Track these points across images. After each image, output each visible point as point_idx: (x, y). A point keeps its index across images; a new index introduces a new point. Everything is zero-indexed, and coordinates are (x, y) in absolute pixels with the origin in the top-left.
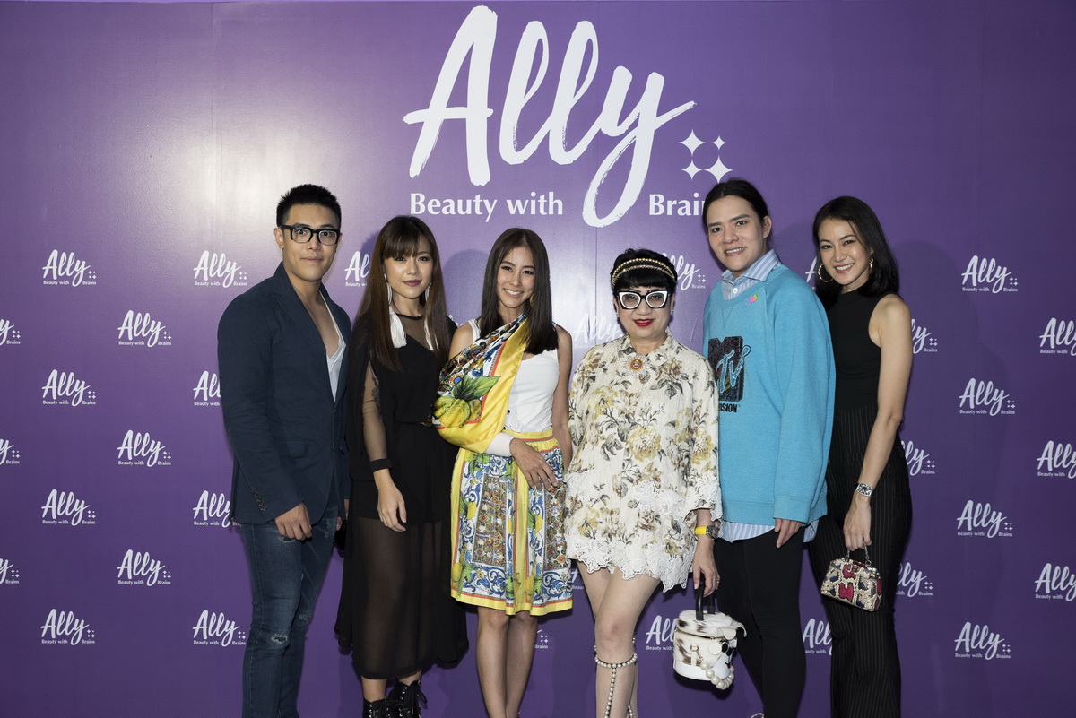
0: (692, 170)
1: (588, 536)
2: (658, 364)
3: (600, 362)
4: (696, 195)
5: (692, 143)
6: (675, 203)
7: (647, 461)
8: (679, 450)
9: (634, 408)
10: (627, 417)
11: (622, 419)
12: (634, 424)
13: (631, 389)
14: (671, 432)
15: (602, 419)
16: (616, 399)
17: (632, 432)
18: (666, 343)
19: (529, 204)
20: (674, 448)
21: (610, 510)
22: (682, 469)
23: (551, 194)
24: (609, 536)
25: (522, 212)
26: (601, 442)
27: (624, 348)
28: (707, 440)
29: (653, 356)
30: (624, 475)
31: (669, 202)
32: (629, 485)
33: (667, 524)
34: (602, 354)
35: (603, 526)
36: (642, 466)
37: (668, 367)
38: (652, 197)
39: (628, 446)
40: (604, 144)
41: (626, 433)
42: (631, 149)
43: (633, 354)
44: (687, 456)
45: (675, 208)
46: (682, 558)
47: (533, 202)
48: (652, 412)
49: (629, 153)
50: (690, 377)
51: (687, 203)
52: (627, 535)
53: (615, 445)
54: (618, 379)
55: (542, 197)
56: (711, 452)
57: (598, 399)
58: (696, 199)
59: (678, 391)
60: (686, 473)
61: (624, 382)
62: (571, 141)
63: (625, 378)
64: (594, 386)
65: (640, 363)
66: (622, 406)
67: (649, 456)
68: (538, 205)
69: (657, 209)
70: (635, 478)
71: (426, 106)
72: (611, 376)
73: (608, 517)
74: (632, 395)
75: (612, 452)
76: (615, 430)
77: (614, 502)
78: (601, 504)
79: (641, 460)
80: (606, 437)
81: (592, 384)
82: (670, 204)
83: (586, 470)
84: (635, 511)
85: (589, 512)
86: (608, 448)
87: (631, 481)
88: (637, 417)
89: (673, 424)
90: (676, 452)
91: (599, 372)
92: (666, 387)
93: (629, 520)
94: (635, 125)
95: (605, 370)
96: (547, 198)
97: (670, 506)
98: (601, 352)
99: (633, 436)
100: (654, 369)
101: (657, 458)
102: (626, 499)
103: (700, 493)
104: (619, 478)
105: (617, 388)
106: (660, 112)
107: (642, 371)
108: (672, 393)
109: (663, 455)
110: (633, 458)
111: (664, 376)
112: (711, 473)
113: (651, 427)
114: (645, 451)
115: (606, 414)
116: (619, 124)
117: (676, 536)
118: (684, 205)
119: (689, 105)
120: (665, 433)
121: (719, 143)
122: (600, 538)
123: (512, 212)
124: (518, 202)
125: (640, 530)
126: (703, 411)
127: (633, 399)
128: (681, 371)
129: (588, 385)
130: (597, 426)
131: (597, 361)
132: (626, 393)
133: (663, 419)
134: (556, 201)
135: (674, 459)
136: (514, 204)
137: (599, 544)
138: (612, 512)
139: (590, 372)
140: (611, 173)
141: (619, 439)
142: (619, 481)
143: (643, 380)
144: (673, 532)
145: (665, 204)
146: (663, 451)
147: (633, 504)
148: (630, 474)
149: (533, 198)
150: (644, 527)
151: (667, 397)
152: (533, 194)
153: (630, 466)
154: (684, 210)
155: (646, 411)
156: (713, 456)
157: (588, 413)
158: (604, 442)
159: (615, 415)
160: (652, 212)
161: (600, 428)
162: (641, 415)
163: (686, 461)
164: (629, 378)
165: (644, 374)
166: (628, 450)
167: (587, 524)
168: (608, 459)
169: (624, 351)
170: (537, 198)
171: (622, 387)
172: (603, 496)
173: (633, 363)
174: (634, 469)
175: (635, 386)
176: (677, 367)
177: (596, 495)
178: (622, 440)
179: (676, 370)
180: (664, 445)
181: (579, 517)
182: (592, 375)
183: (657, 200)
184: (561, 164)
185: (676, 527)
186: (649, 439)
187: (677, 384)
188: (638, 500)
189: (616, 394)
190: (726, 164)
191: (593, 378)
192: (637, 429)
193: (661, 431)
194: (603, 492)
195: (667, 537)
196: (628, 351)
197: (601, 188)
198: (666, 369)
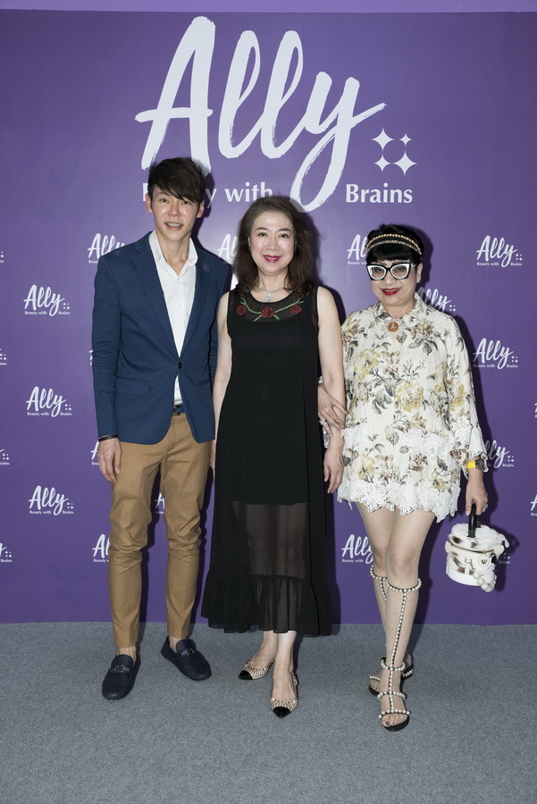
0: (382, 163)
1: (366, 480)
2: (412, 325)
3: (359, 328)
4: (386, 185)
5: (383, 139)
6: (368, 191)
7: (414, 411)
8: (439, 399)
9: (396, 366)
10: (392, 374)
11: (387, 376)
12: (399, 380)
13: (391, 350)
14: (432, 384)
15: (370, 378)
16: (379, 359)
17: (398, 387)
18: (417, 306)
19: (244, 193)
20: (435, 398)
21: (385, 456)
22: (443, 414)
23: (263, 184)
24: (386, 479)
25: (238, 199)
26: (372, 399)
27: (380, 314)
28: (461, 389)
29: (406, 319)
30: (395, 425)
31: (363, 191)
32: (400, 433)
33: (433, 463)
34: (360, 320)
35: (379, 471)
36: (410, 415)
37: (421, 328)
38: (349, 186)
39: (396, 400)
40: (308, 140)
41: (393, 389)
42: (330, 144)
43: (389, 318)
44: (447, 403)
45: (368, 196)
46: (450, 491)
47: (248, 191)
48: (414, 368)
49: (329, 147)
50: (442, 335)
51: (378, 192)
52: (401, 477)
53: (385, 399)
54: (378, 342)
55: (255, 187)
56: (465, 399)
57: (363, 360)
58: (386, 188)
59: (434, 348)
60: (447, 417)
61: (384, 344)
62: (279, 138)
63: (384, 340)
64: (357, 350)
65: (396, 325)
66: (385, 365)
67: (415, 406)
68: (251, 193)
69: (352, 197)
70: (405, 427)
71: (155, 106)
72: (371, 340)
73: (384, 463)
74: (392, 354)
75: (383, 407)
76: (382, 386)
77: (388, 449)
78: (376, 452)
79: (409, 411)
80: (376, 394)
81: (355, 348)
82: (364, 193)
83: (358, 424)
84: (406, 456)
85: (365, 460)
86: (379, 403)
87: (402, 430)
88: (400, 373)
89: (433, 377)
90: (437, 401)
91: (360, 338)
92: (422, 345)
93: (402, 463)
94: (334, 124)
95: (365, 335)
96: (259, 187)
97: (436, 449)
98: (358, 319)
99: (400, 391)
100: (409, 330)
101: (422, 407)
102: (398, 446)
103: (456, 436)
104: (391, 428)
105: (379, 350)
106: (355, 113)
107: (399, 333)
108: (429, 351)
109: (426, 405)
110: (402, 410)
111: (419, 336)
112: (465, 418)
113: (414, 381)
114: (412, 402)
115: (372, 373)
116: (321, 123)
117: (443, 473)
118: (375, 193)
119: (381, 107)
120: (428, 385)
121: (406, 140)
122: (378, 482)
123: (230, 199)
124: (235, 191)
125: (411, 471)
126: (456, 364)
127: (394, 358)
128: (433, 330)
129: (352, 350)
130: (365, 385)
131: (355, 327)
132: (388, 353)
133: (424, 373)
134: (268, 190)
135: (436, 407)
136: (231, 193)
137: (376, 487)
138: (386, 458)
139: (350, 337)
140: (313, 166)
141: (388, 395)
142: (392, 430)
143: (401, 340)
144: (439, 470)
145: (359, 193)
146: (426, 401)
147: (405, 450)
148: (400, 424)
149: (248, 188)
150: (416, 469)
151: (425, 354)
152: (248, 184)
153: (399, 417)
154: (375, 199)
155: (408, 367)
156: (466, 402)
157: (355, 374)
158: (374, 398)
159: (381, 373)
160: (348, 200)
161: (368, 387)
162: (405, 372)
163: (446, 407)
164: (388, 339)
165: (401, 335)
166: (397, 403)
167: (364, 471)
168: (380, 412)
169: (380, 317)
170: (251, 188)
171: (382, 349)
172: (377, 445)
173: (390, 326)
174: (403, 419)
175: (394, 346)
176: (429, 328)
177: (371, 445)
178: (391, 394)
179: (429, 329)
180: (426, 396)
181: (357, 465)
182: (353, 340)
183: (352, 189)
184: (271, 157)
185: (442, 466)
186: (414, 392)
187: (431, 342)
188: (408, 446)
189: (379, 356)
190: (411, 158)
191: (356, 343)
192: (403, 384)
193: (423, 383)
194: (376, 442)
195: (434, 475)
196: (383, 316)
197: (304, 179)
198: (419, 329)
